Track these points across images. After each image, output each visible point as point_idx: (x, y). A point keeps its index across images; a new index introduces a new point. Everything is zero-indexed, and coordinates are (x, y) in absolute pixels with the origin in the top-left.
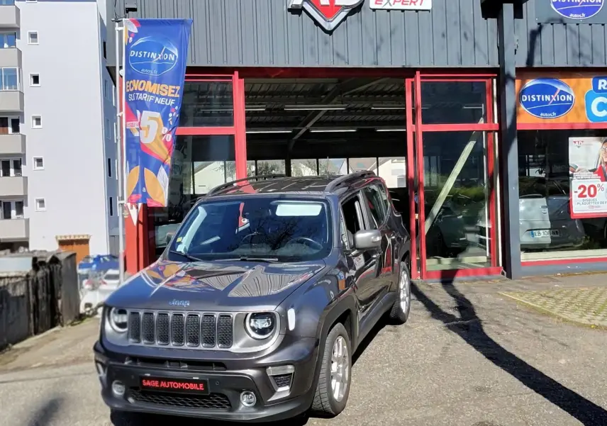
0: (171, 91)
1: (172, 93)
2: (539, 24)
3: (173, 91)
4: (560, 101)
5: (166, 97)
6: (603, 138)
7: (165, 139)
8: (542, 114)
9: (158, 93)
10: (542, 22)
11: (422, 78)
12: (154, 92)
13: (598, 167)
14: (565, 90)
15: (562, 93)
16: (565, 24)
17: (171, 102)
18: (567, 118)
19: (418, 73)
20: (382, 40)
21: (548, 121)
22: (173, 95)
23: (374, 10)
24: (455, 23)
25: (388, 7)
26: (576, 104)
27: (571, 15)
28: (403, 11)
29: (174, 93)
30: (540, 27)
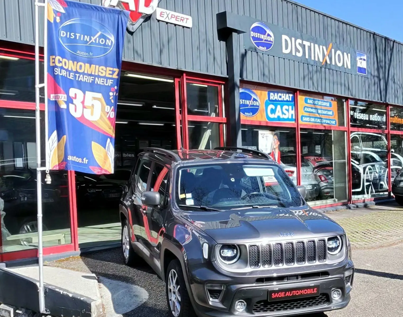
0: (108, 72)
1: (110, 74)
2: (245, 50)
3: (111, 72)
4: (253, 106)
5: (105, 77)
6: (273, 132)
7: (109, 116)
8: (246, 113)
9: (96, 74)
10: (247, 49)
11: (187, 79)
12: (93, 73)
13: (272, 152)
14: (255, 98)
15: (254, 100)
16: (257, 53)
17: (110, 82)
18: (257, 117)
19: (184, 74)
20: (163, 45)
21: (248, 119)
22: (111, 76)
23: (159, 21)
24: (204, 40)
25: (167, 20)
26: (260, 108)
27: (260, 47)
28: (175, 25)
29: (112, 74)
30: (246, 52)
